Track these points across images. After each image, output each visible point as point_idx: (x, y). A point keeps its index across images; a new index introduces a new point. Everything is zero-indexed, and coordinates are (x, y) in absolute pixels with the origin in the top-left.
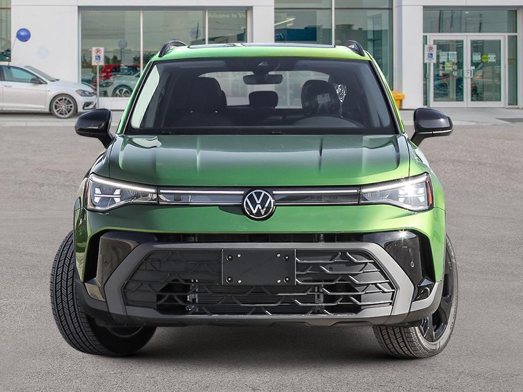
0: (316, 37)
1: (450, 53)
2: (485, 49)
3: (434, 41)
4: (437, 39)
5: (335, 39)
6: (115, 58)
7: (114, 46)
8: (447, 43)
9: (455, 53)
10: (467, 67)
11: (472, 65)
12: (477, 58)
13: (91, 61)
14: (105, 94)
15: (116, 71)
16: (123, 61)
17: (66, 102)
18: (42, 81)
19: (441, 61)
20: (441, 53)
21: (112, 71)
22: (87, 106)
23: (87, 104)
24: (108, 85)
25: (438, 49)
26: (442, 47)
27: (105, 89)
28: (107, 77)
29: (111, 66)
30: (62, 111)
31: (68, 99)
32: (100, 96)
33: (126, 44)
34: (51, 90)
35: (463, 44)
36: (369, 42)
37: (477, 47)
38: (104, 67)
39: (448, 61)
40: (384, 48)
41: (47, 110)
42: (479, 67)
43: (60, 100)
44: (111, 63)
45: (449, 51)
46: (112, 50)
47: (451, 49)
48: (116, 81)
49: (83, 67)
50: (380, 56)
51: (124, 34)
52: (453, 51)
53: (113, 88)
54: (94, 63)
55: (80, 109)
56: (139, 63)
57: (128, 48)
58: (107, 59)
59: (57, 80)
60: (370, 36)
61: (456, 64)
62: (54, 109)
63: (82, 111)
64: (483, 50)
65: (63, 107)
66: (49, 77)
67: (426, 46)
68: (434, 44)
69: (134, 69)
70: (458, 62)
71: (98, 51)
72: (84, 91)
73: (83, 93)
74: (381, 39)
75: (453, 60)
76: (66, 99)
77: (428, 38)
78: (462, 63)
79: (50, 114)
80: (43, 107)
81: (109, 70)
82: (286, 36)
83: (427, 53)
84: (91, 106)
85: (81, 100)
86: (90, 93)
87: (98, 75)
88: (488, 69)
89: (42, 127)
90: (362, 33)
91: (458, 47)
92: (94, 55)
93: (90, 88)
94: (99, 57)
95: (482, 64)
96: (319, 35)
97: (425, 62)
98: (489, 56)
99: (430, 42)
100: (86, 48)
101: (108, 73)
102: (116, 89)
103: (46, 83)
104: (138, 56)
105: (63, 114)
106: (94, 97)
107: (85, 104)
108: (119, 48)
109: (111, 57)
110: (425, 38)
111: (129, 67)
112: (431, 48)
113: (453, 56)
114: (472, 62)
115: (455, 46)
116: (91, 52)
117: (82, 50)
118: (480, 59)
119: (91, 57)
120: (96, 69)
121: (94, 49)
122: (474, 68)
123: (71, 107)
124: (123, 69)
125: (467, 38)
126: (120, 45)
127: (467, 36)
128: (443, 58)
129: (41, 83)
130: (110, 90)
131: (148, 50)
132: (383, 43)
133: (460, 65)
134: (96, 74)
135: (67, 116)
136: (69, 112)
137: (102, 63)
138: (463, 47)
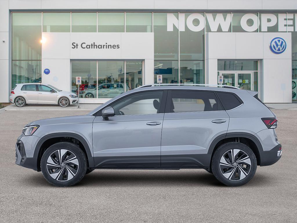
0: (172, 72)
1: (229, 79)
2: (244, 78)
3: (222, 74)
4: (223, 73)
5: (180, 73)
6: (86, 81)
7: (85, 76)
8: (228, 75)
9: (231, 79)
10: (236, 85)
11: (238, 84)
12: (241, 81)
13: (76, 82)
14: (82, 97)
15: (86, 87)
16: (89, 83)
17: (65, 100)
18: (55, 91)
19: (225, 82)
20: (225, 79)
21: (84, 87)
22: (74, 102)
23: (74, 101)
24: (83, 93)
25: (224, 77)
26: (226, 76)
27: (82, 94)
28: (83, 89)
29: (84, 85)
30: (63, 104)
31: (66, 99)
32: (80, 97)
33: (91, 76)
34: (59, 95)
35: (234, 76)
36: (194, 75)
37: (241, 76)
38: (81, 85)
39: (228, 82)
40: (201, 77)
41: (57, 104)
42: (242, 85)
43: (62, 99)
44: (84, 83)
45: (228, 78)
46: (85, 78)
47: (229, 77)
48: (86, 91)
49: (72, 85)
50: (199, 80)
51: (90, 71)
52: (230, 78)
53: (85, 94)
54: (77, 84)
55: (71, 103)
56: (96, 83)
57: (91, 77)
58: (82, 82)
59: (61, 91)
60: (195, 72)
61: (232, 84)
62: (60, 103)
63: (72, 104)
64: (243, 78)
65: (64, 102)
66: (58, 89)
67: (219, 76)
68: (222, 75)
69: (94, 86)
70: (232, 83)
71: (79, 78)
72: (73, 96)
73: (72, 96)
74: (200, 73)
75: (230, 82)
76: (65, 99)
77: (220, 73)
78: (234, 83)
79: (58, 105)
80: (55, 102)
81: (83, 86)
82: (159, 72)
83: (219, 79)
84: (76, 102)
85: (71, 99)
86: (75, 96)
87: (79, 89)
88: (245, 86)
89: (55, 111)
90: (191, 70)
91: (233, 76)
92: (77, 80)
93: (75, 94)
94: (79, 81)
95: (242, 84)
96: (173, 71)
97: (218, 83)
98: (246, 81)
99: (221, 75)
100: (73, 77)
101: (83, 87)
102: (86, 94)
103: (57, 92)
104: (96, 80)
105: (64, 105)
106: (77, 98)
107: (73, 101)
108: (88, 77)
109: (84, 81)
110: (218, 73)
111: (92, 85)
112: (221, 77)
113: (230, 81)
114: (238, 83)
115: (231, 76)
116: (76, 79)
117: (72, 78)
118: (242, 82)
119: (76, 81)
120: (78, 86)
121: (77, 77)
122: (239, 85)
123: (67, 102)
124: (90, 86)
125: (236, 73)
126: (88, 76)
127: (236, 72)
128: (226, 81)
129: (54, 92)
130: (84, 95)
131: (100, 78)
132: (200, 75)
133: (233, 84)
134: (78, 88)
135: (65, 106)
136: (66, 104)
137: (80, 83)
138: (234, 77)
